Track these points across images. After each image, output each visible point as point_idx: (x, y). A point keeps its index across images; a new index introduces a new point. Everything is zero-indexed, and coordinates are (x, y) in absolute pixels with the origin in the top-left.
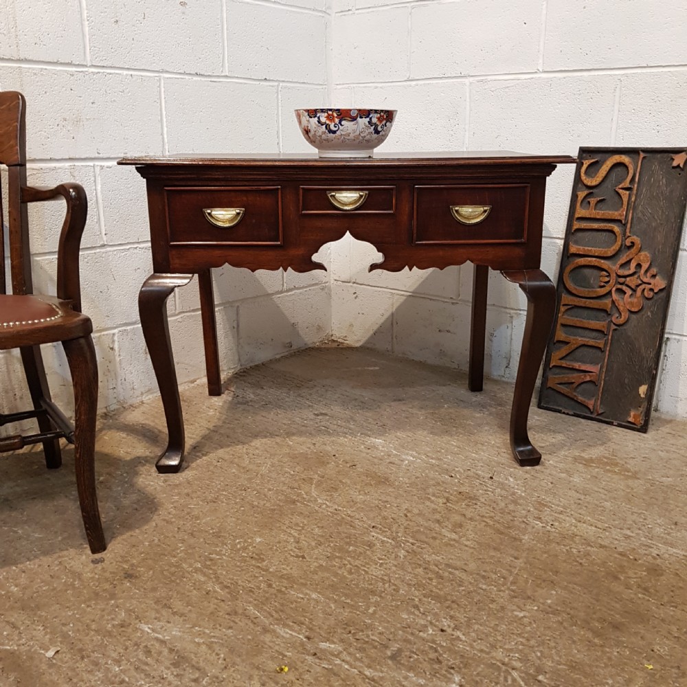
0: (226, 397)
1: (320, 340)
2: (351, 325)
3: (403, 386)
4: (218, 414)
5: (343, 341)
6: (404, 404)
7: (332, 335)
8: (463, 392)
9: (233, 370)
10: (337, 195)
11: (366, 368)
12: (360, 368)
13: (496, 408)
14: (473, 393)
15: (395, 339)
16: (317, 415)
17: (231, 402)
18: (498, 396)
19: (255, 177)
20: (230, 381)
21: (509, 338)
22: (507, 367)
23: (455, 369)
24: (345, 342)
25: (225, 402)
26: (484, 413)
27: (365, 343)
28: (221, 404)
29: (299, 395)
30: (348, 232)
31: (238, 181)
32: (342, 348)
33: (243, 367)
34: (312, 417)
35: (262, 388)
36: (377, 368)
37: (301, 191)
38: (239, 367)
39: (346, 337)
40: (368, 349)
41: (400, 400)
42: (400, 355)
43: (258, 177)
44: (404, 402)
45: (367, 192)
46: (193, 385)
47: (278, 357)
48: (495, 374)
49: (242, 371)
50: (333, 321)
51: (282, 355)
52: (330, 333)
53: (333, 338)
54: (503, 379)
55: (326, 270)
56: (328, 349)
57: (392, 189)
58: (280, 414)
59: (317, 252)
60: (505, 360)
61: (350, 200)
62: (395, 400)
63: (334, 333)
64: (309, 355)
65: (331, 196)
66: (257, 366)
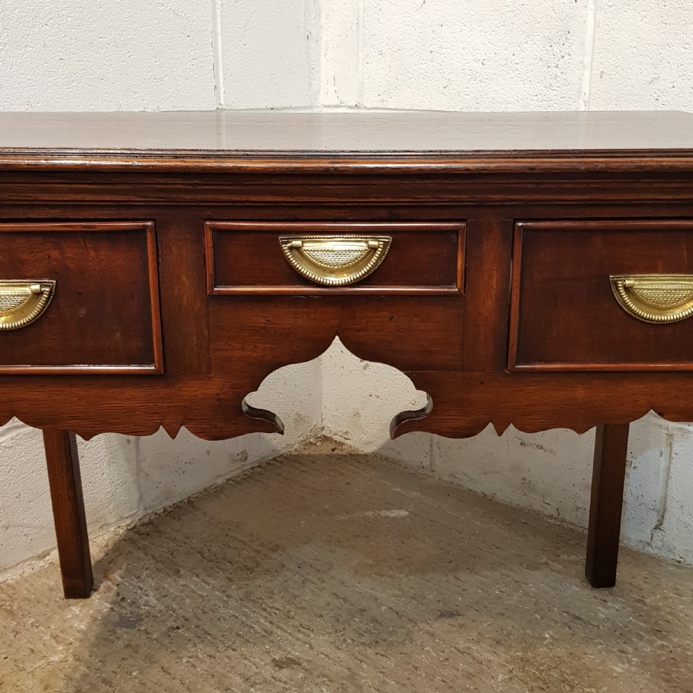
0: (99, 602)
1: (301, 438)
2: (357, 414)
3: (456, 569)
4: (71, 659)
5: (343, 440)
6: (461, 626)
7: (323, 429)
8: (577, 592)
9: (128, 521)
10: (308, 246)
11: (383, 513)
12: (370, 514)
13: (651, 643)
14: (596, 592)
15: (436, 449)
16: (279, 664)
17: (106, 620)
18: (648, 601)
19: (79, 197)
20: (118, 550)
21: (662, 474)
22: (656, 528)
23: (551, 517)
24: (346, 442)
25: (94, 619)
26: (629, 662)
27: (382, 448)
28: (83, 627)
29: (248, 596)
30: (337, 337)
31: (32, 206)
32: (340, 457)
33: (150, 511)
34: (268, 671)
35: (178, 572)
36: (403, 513)
37: (208, 238)
38: (141, 513)
39: (347, 433)
40: (386, 459)
41: (451, 615)
42: (445, 478)
43: (89, 197)
44: (460, 620)
45: (387, 238)
46: (41, 563)
47: (220, 481)
48: (632, 536)
49: (146, 520)
50: (325, 403)
51: (228, 476)
52: (320, 426)
53: (324, 433)
54: (649, 550)
55: (282, 433)
56: (313, 459)
57: (455, 231)
58: (202, 661)
59: (256, 389)
60: (655, 513)
61: (344, 259)
62: (442, 615)
63: (325, 423)
64: (279, 475)
65: (291, 248)
66: (176, 506)
